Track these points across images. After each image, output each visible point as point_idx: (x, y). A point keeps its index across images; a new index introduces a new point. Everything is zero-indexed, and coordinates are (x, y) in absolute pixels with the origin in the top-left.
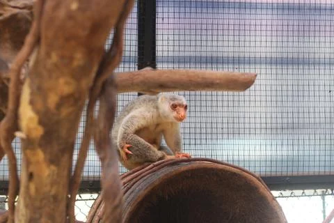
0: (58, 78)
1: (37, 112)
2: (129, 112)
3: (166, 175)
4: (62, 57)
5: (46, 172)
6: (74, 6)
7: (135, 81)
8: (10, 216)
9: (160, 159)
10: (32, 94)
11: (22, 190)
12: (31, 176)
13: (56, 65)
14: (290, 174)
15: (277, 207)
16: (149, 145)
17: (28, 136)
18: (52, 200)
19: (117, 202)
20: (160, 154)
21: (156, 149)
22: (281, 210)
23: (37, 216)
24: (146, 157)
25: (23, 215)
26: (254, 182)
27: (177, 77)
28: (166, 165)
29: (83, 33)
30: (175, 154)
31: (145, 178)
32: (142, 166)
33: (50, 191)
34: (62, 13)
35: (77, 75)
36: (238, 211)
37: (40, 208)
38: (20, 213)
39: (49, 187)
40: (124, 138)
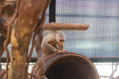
0: (24, 28)
1: (17, 39)
3: (58, 58)
4: (25, 21)
5: (19, 58)
6: (30, 5)
8: (6, 71)
10: (15, 32)
12: (14, 59)
13: (23, 24)
14: (100, 57)
15: (95, 69)
16: (52, 47)
17: (13, 46)
18: (21, 67)
19: (43, 68)
20: (56, 50)
21: (55, 48)
22: (97, 70)
23: (16, 72)
24: (51, 51)
25: (11, 72)
26: (88, 61)
27: (62, 26)
29: (33, 14)
30: (61, 50)
32: (50, 54)
33: (20, 64)
34: (26, 7)
35: (30, 27)
36: (82, 70)
37: (17, 69)
38: (10, 71)
39: (20, 63)
40: (44, 45)
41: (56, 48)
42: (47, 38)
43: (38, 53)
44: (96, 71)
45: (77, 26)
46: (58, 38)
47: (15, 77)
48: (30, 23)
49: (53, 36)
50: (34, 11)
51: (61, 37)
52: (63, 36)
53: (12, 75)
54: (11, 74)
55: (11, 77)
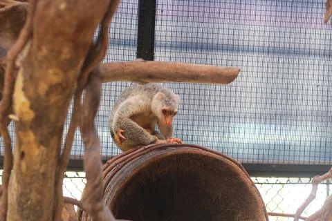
0: (47, 68)
1: (29, 98)
2: (126, 97)
3: (152, 159)
4: (52, 50)
5: (36, 152)
6: (63, 6)
7: (126, 71)
8: (4, 190)
9: (152, 143)
10: (25, 81)
11: (15, 166)
12: (22, 155)
13: (46, 58)
14: (276, 162)
17: (20, 119)
18: (41, 177)
20: (152, 138)
21: (148, 133)
23: (28, 191)
24: (139, 140)
25: (15, 190)
28: (154, 149)
29: (70, 31)
30: (166, 139)
31: (135, 160)
33: (39, 169)
34: (52, 12)
35: (65, 67)
36: (220, 195)
37: (30, 184)
38: (13, 187)
39: (38, 165)
40: (118, 122)
41: (154, 133)
42: (128, 104)
43: (86, 139)
44: (258, 198)
45: (205, 72)
46: (157, 106)
47: (25, 206)
48: (63, 57)
49: (144, 100)
50: (75, 23)
51: (167, 103)
52: (174, 101)
53: (17, 199)
54: (15, 197)
55: (16, 206)
